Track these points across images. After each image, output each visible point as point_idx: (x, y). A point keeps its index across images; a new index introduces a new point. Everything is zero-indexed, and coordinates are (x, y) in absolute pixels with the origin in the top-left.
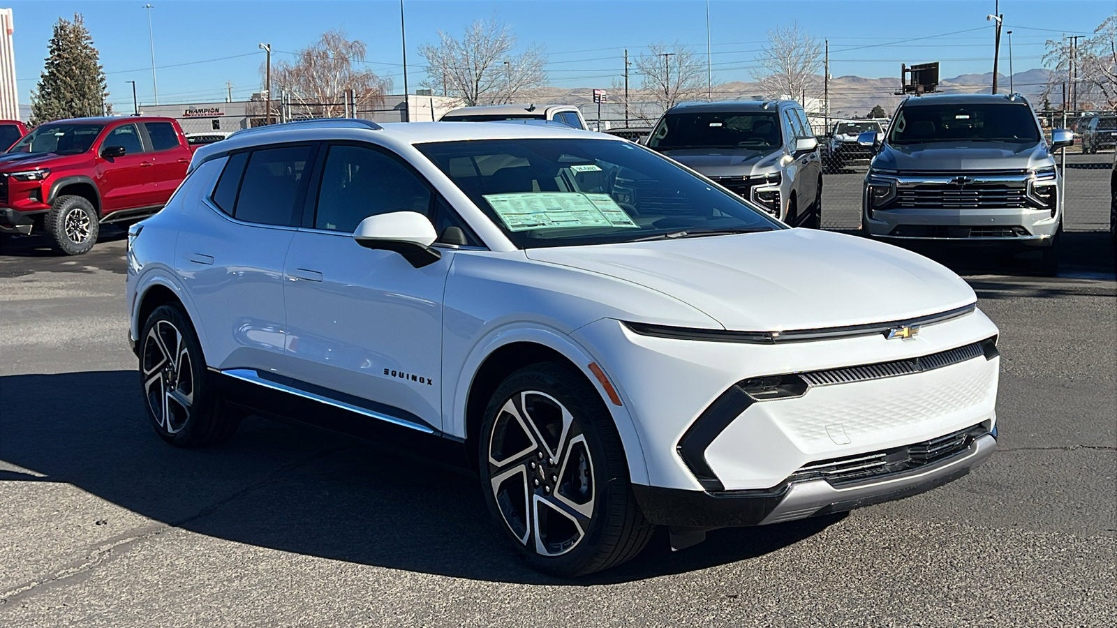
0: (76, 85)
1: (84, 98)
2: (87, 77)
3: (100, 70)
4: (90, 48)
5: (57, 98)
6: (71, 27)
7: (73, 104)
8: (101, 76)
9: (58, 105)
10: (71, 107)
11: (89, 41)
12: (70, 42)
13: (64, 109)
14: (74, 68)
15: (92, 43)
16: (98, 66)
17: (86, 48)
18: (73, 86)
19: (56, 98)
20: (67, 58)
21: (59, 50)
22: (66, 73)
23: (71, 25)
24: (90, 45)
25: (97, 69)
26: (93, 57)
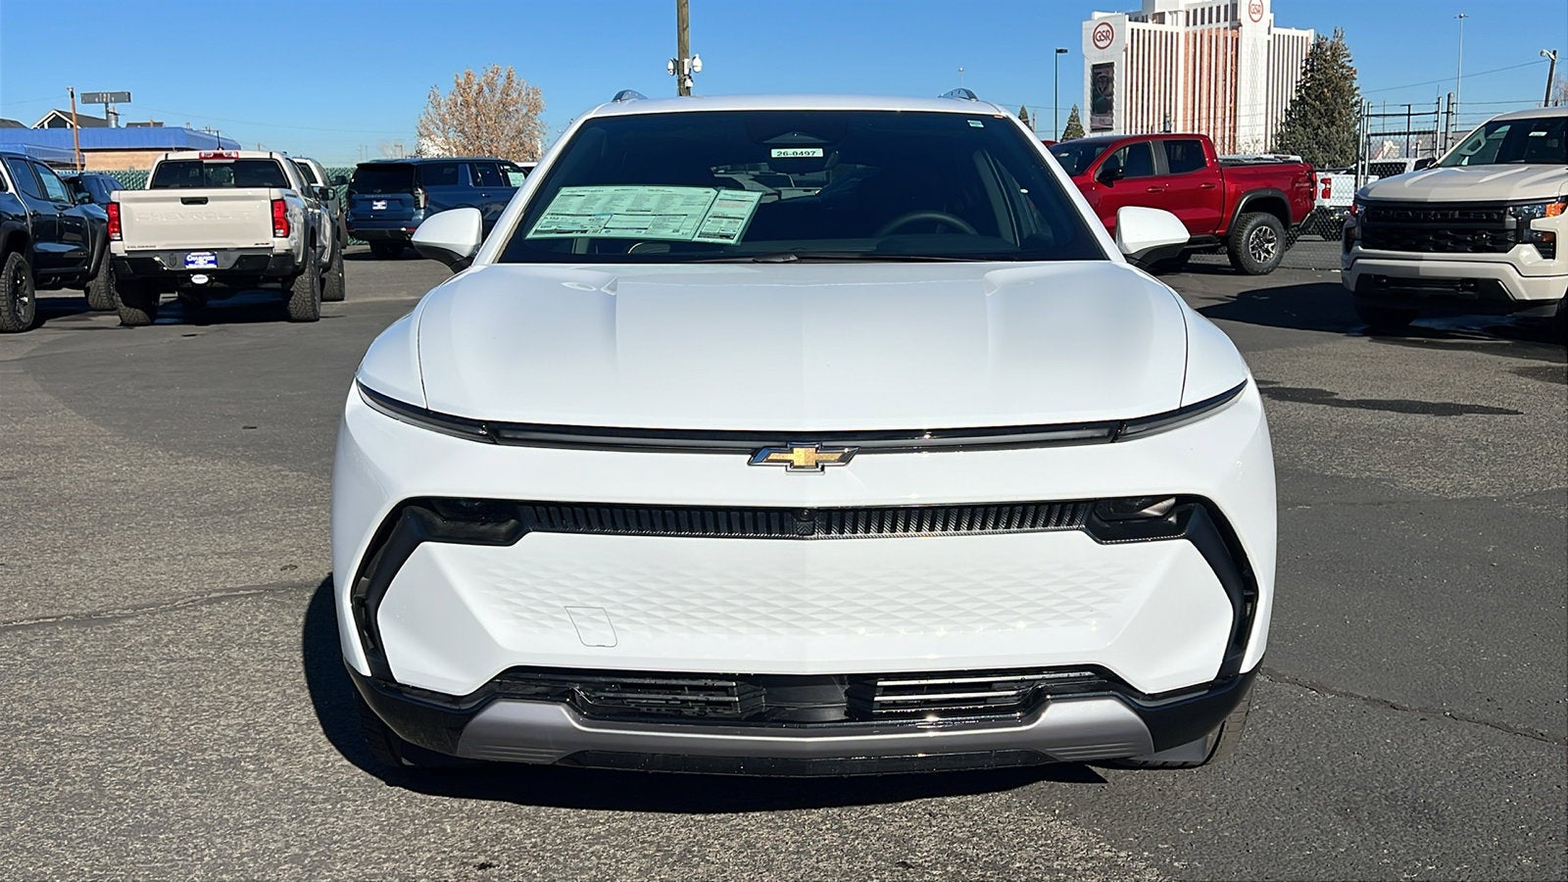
0: (1325, 110)
1: (1333, 125)
2: (1339, 100)
3: (1356, 92)
4: (1348, 67)
5: (1304, 126)
6: (1328, 44)
7: (1320, 131)
8: (1356, 98)
9: (1302, 133)
10: (1317, 134)
11: (1347, 59)
12: (1325, 61)
13: (1308, 138)
14: (1326, 90)
15: (1350, 61)
16: (1354, 87)
17: (1343, 67)
18: (1323, 111)
19: (1301, 125)
20: (1320, 80)
21: (1312, 70)
22: (1316, 96)
23: (1329, 41)
24: (1348, 64)
25: (1352, 92)
26: (1348, 78)
